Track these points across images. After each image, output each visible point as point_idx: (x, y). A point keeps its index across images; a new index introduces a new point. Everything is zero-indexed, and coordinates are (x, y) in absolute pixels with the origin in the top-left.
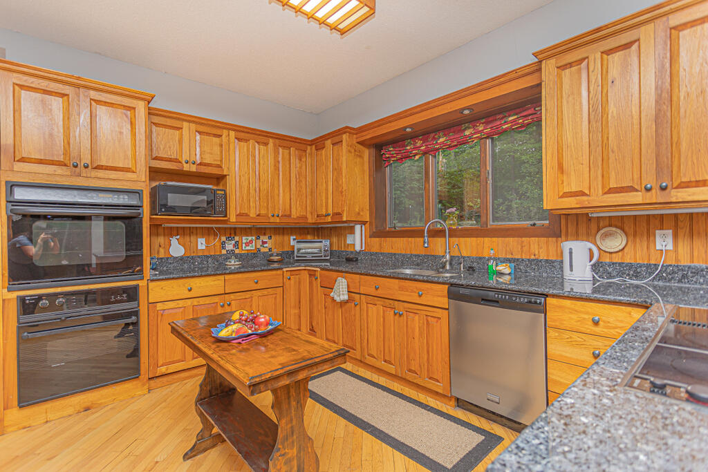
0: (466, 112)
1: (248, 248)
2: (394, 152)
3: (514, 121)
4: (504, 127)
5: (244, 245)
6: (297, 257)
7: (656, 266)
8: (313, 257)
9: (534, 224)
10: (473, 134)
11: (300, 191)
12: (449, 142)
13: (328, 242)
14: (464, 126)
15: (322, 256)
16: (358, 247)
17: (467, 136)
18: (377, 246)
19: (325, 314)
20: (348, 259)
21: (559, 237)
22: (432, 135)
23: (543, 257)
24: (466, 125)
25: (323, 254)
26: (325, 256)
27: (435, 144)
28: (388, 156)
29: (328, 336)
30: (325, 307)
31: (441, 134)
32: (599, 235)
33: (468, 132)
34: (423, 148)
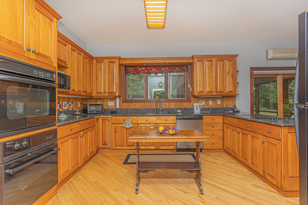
1: (65, 108)
2: (133, 70)
5: (63, 106)
6: (89, 112)
7: (210, 108)
8: (96, 112)
9: (182, 99)
10: (165, 70)
11: (90, 80)
12: (156, 71)
13: (103, 105)
14: (161, 67)
15: (100, 111)
16: (118, 107)
17: (163, 71)
18: (126, 106)
19: (115, 135)
20: (112, 112)
21: (191, 102)
22: (149, 67)
23: (187, 107)
24: (162, 67)
25: (101, 110)
26: (102, 111)
27: (151, 71)
28: (129, 71)
29: (117, 144)
30: (115, 132)
31: (153, 68)
32: (200, 102)
33: (163, 69)
34: (146, 71)
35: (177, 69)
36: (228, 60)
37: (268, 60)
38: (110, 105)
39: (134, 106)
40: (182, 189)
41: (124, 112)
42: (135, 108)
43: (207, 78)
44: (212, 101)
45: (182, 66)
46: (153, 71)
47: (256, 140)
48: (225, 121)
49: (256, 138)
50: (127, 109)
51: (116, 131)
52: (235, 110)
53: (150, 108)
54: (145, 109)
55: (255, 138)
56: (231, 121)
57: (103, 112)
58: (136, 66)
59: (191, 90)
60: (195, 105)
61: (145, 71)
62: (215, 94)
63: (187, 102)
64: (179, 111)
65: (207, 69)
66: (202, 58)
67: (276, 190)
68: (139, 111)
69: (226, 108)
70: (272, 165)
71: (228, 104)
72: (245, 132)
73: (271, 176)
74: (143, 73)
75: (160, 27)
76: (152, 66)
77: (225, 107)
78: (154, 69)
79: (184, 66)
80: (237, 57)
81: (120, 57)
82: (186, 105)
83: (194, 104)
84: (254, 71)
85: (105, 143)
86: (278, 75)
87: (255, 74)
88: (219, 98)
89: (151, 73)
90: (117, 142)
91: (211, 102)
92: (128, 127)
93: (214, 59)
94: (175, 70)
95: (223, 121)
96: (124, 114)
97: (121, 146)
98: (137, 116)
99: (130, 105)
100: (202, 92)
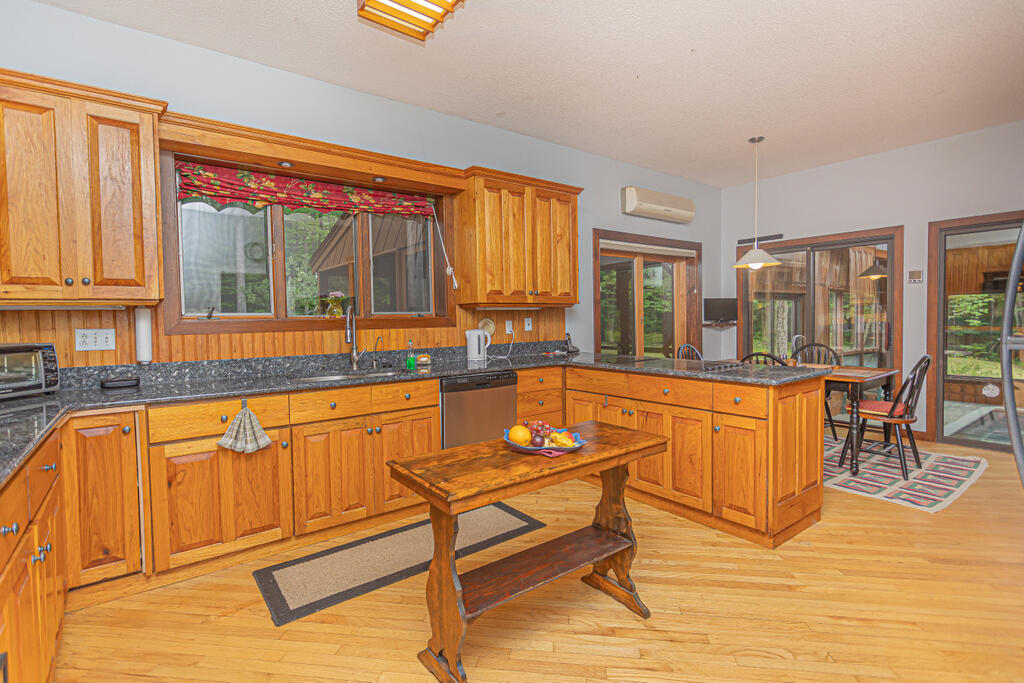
0: (380, 180)
2: (216, 182)
3: (407, 207)
4: (396, 209)
7: (509, 344)
9: (419, 316)
10: (361, 204)
12: (326, 202)
13: (51, 348)
14: (346, 189)
15: (39, 386)
16: (145, 354)
17: (353, 203)
18: (189, 350)
19: (171, 501)
20: (108, 384)
21: (455, 326)
22: (294, 182)
23: (444, 345)
24: (350, 189)
25: (42, 381)
26: (47, 386)
27: (304, 198)
28: (197, 183)
29: (185, 540)
30: (170, 484)
31: (311, 186)
32: (480, 325)
33: (355, 199)
34: (284, 196)
35: (406, 204)
36: (559, 200)
37: (627, 214)
38: (93, 348)
39: (232, 350)
40: (583, 628)
41: (181, 376)
42: (237, 356)
43: (511, 249)
44: (511, 322)
45: (419, 194)
46: (314, 199)
47: (692, 427)
48: (569, 382)
49: (693, 422)
50: (194, 366)
51: (179, 478)
52: (571, 349)
53: (309, 353)
54: (289, 358)
55: (688, 422)
56: (599, 380)
57: (56, 388)
58: (233, 167)
59: (456, 285)
60: (473, 335)
61: (279, 195)
62: (530, 300)
63: (444, 326)
64: (424, 359)
65: (511, 218)
66: (497, 181)
67: (748, 540)
68: (260, 367)
69: (545, 342)
70: (744, 483)
71: (548, 330)
72: (650, 408)
73: (739, 509)
74: (266, 200)
75: (407, 31)
76: (309, 179)
77: (541, 340)
78: (316, 189)
79: (428, 199)
80: (578, 194)
81: (165, 106)
82: (440, 336)
83: (467, 332)
84: (601, 241)
85: (106, 552)
86: (635, 254)
87: (602, 249)
88: (529, 314)
89: (302, 205)
90: (183, 532)
91: (509, 327)
92: (251, 447)
93: (528, 190)
94: (400, 206)
95: (564, 383)
96: (181, 387)
97: (210, 542)
98: (288, 392)
99: (213, 344)
100: (499, 293)
